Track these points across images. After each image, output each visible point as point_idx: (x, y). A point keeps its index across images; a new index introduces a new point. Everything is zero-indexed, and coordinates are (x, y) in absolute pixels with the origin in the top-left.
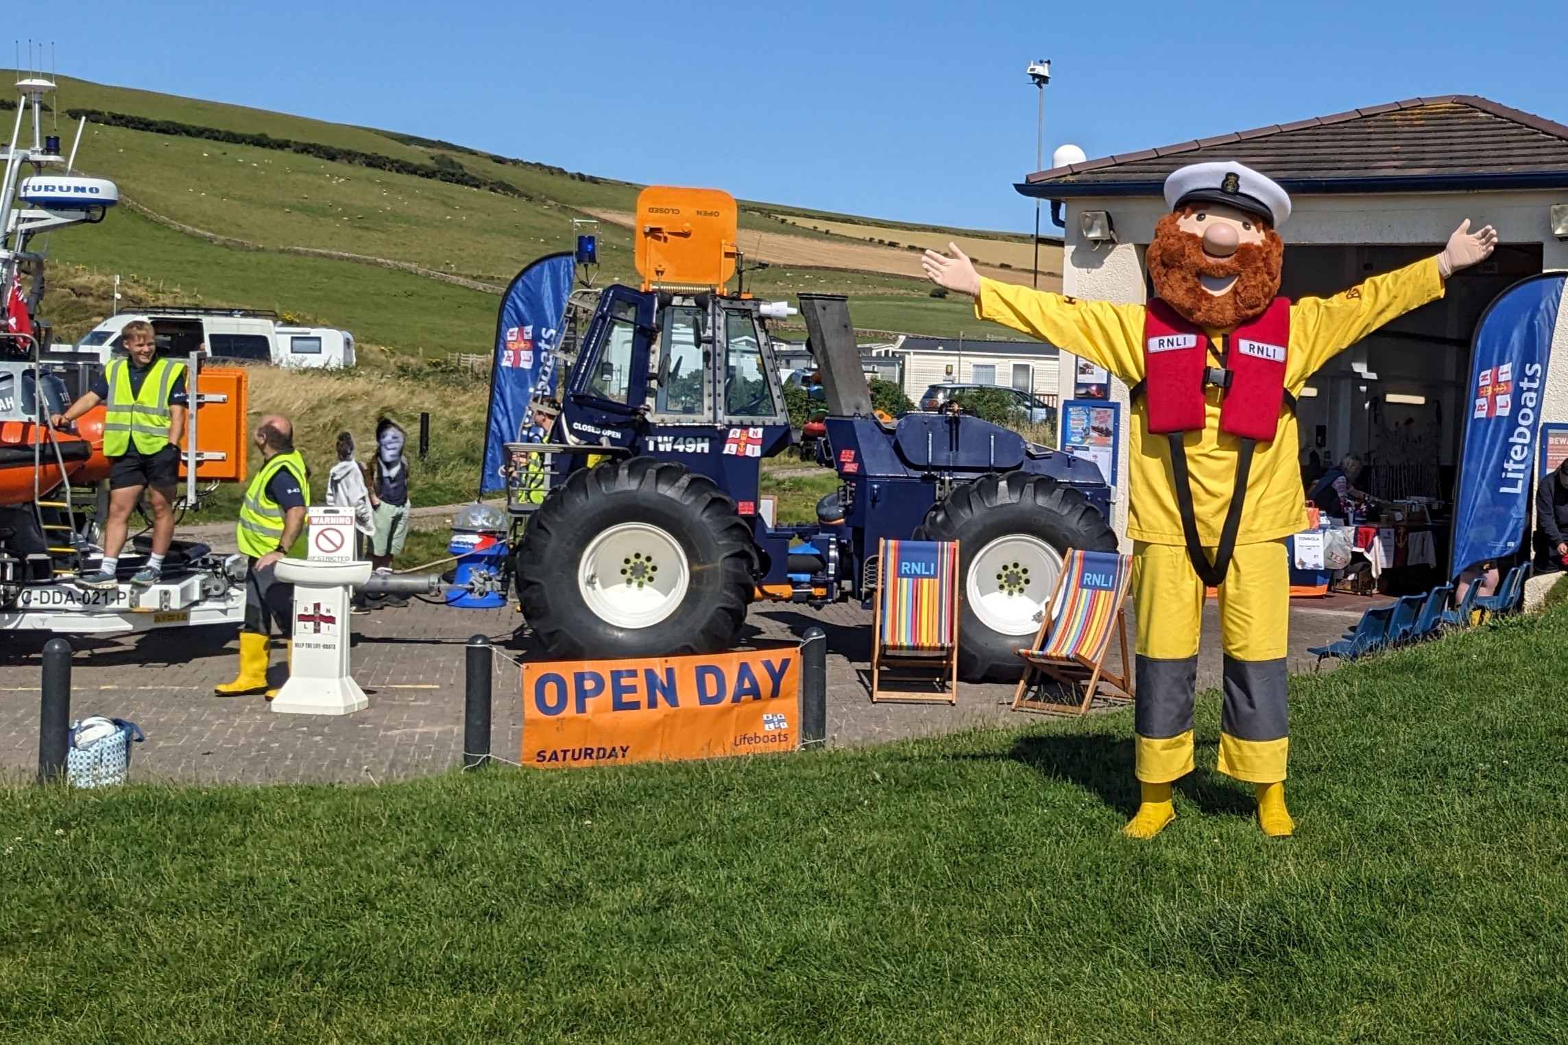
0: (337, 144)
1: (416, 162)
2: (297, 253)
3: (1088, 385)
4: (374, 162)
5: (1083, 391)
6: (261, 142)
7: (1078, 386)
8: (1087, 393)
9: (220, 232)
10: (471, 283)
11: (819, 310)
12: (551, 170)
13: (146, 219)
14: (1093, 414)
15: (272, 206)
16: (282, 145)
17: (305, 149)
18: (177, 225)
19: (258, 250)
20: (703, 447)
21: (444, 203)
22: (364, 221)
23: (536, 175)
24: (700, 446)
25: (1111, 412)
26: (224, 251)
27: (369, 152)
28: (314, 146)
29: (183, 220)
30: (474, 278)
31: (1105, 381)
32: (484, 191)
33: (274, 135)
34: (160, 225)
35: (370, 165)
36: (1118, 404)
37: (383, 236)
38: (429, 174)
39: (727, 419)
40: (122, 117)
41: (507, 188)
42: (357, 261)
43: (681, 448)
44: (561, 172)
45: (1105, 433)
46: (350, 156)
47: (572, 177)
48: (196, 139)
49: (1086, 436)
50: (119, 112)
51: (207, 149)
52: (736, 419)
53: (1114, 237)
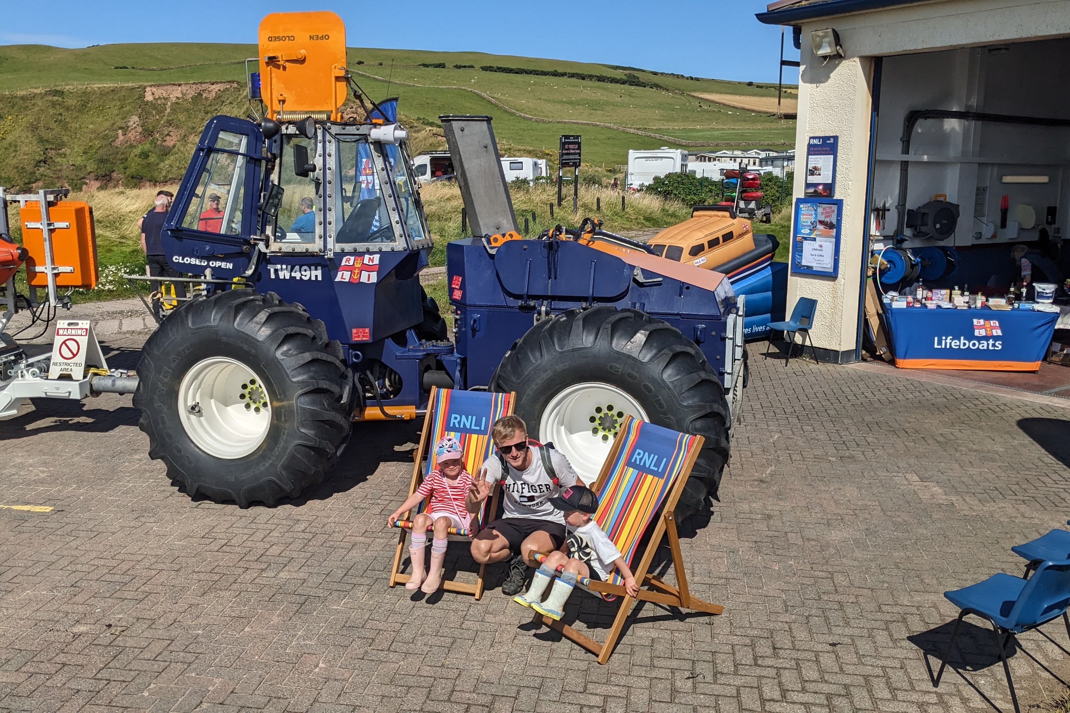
0: (586, 73)
1: (619, 78)
2: (565, 122)
3: (816, 185)
4: (601, 79)
5: (811, 190)
6: (555, 74)
7: (808, 185)
8: (815, 191)
9: (535, 115)
10: (635, 131)
11: (457, 133)
12: (678, 76)
13: (506, 111)
14: (820, 210)
15: (558, 102)
16: (563, 75)
17: (572, 76)
18: (518, 114)
19: (549, 122)
20: (316, 274)
21: (630, 96)
22: (594, 106)
23: (671, 79)
24: (314, 273)
25: (835, 208)
26: (535, 124)
27: (598, 75)
28: (576, 74)
29: (521, 112)
30: (638, 129)
31: (830, 181)
32: (647, 88)
33: (560, 70)
34: (513, 114)
35: (599, 80)
36: (841, 201)
37: (602, 112)
38: (624, 83)
39: (338, 247)
40: (501, 68)
41: (657, 86)
42: (588, 124)
43: (297, 275)
44: (683, 76)
45: (830, 226)
46: (591, 77)
47: (687, 78)
48: (530, 75)
49: (813, 229)
50: (500, 66)
51: (533, 79)
52: (348, 247)
53: (841, 51)
